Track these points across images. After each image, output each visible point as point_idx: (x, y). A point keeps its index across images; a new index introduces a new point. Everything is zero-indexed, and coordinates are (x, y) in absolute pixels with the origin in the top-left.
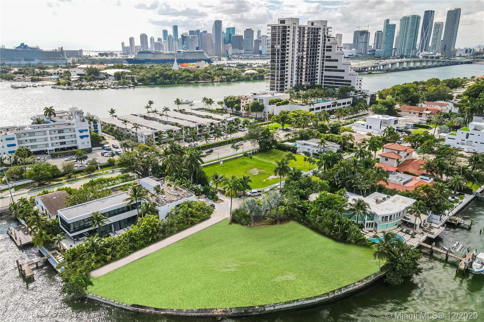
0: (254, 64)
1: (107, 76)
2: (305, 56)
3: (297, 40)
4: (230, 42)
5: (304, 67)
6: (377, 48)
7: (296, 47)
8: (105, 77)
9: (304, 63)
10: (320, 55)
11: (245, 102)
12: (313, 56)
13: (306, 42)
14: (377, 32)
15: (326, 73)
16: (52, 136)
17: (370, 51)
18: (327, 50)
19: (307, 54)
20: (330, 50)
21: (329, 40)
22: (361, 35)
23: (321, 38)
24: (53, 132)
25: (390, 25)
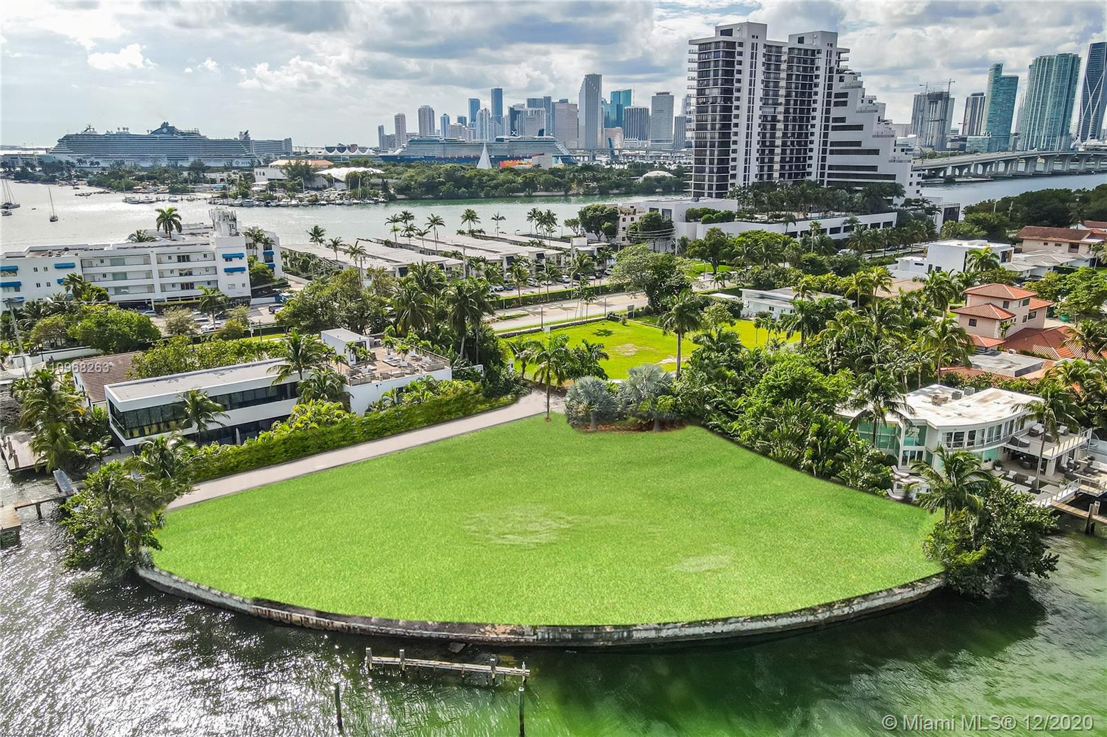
1: (332, 181)
2: (780, 117)
3: (760, 76)
4: (618, 123)
5: (778, 142)
6: (971, 133)
7: (759, 93)
8: (326, 183)
9: (779, 134)
10: (818, 114)
11: (628, 218)
12: (801, 115)
13: (783, 83)
14: (973, 95)
15: (832, 160)
16: (163, 267)
17: (953, 141)
18: (836, 104)
19: (787, 111)
20: (845, 104)
21: (841, 80)
22: (931, 102)
23: (821, 73)
24: (165, 259)
25: (1004, 78)
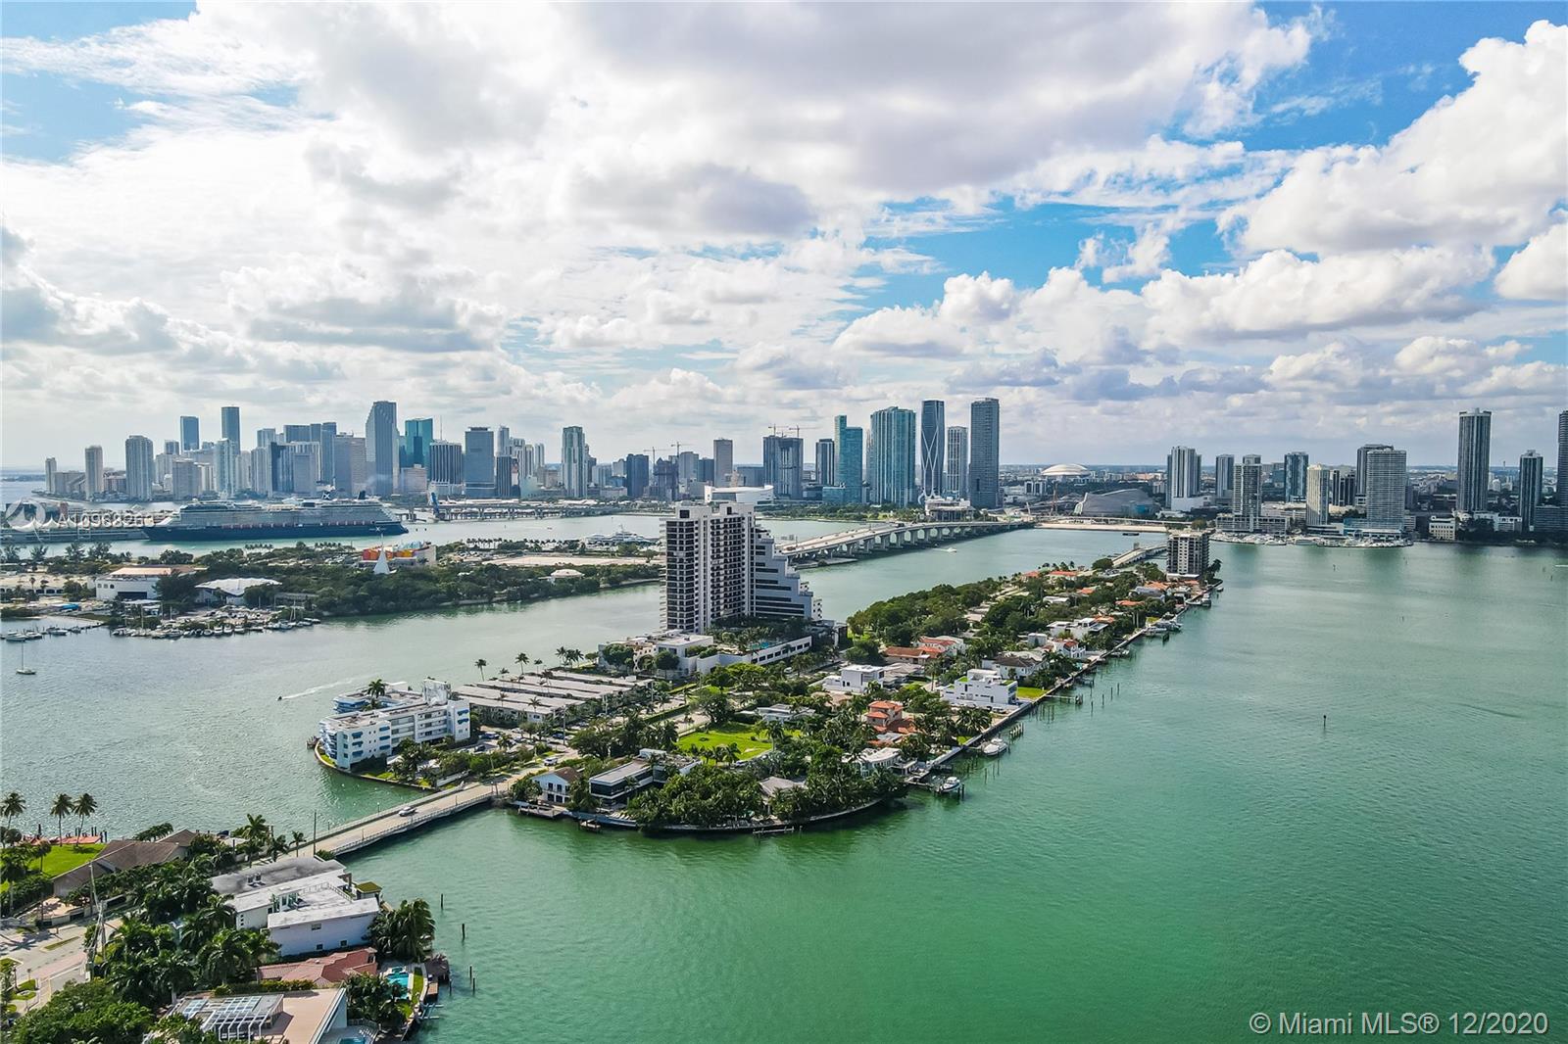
0: (543, 542)
1: (220, 599)
2: (722, 566)
3: (709, 541)
6: (825, 482)
7: (709, 551)
8: (212, 598)
10: (746, 561)
11: (638, 653)
13: (722, 543)
14: (821, 441)
15: (758, 592)
17: (808, 489)
18: (758, 553)
19: (726, 561)
20: (764, 553)
21: (759, 536)
22: (782, 449)
25: (849, 430)
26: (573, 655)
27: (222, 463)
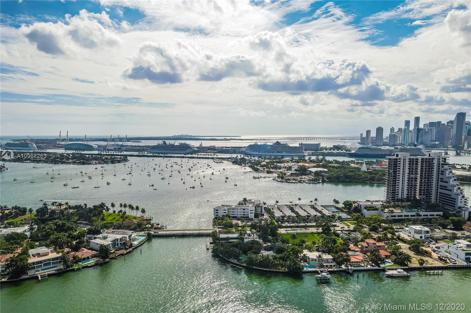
1: (311, 172)
2: (419, 178)
5: (418, 185)
7: (407, 171)
8: (308, 173)
9: (418, 182)
15: (440, 191)
16: (240, 211)
18: (441, 174)
19: (421, 176)
21: (443, 167)
23: (436, 165)
26: (337, 202)
27: (405, 135)
